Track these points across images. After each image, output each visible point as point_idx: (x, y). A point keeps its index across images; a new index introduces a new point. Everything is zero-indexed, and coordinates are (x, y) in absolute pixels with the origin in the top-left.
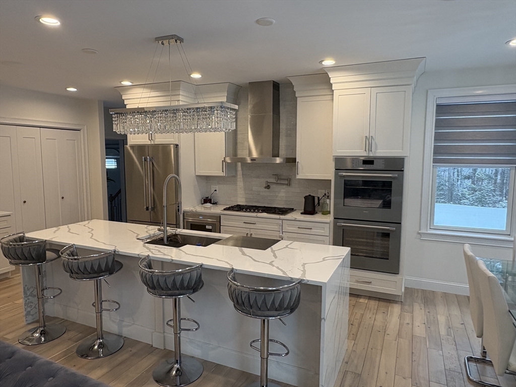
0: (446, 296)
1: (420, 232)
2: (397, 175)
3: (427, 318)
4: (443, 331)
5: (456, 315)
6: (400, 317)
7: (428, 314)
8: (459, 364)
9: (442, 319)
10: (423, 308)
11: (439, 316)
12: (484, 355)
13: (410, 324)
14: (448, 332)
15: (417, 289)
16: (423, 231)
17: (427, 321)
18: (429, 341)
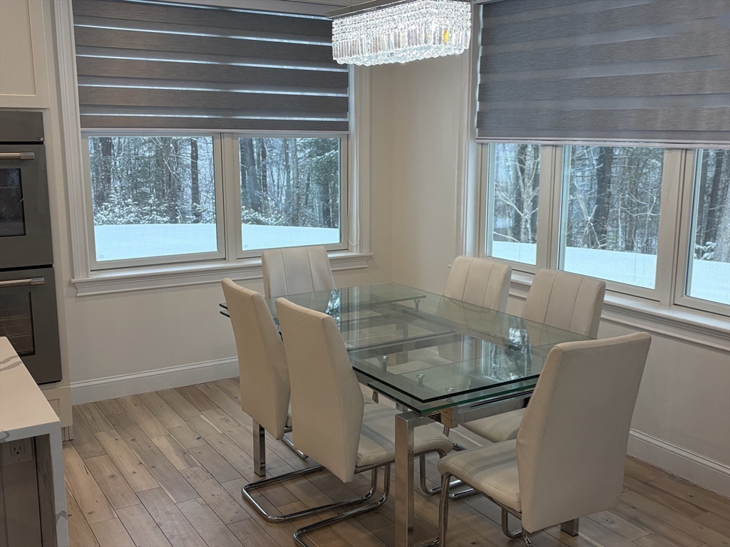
0: (140, 399)
1: (73, 280)
2: (33, 154)
3: (137, 451)
4: (180, 464)
5: (180, 427)
6: (89, 469)
7: (134, 443)
8: (238, 506)
9: (162, 443)
10: (118, 437)
11: (155, 440)
12: (263, 474)
13: (117, 474)
14: (187, 462)
15: (85, 406)
16: (79, 278)
17: (141, 456)
18: (169, 490)
